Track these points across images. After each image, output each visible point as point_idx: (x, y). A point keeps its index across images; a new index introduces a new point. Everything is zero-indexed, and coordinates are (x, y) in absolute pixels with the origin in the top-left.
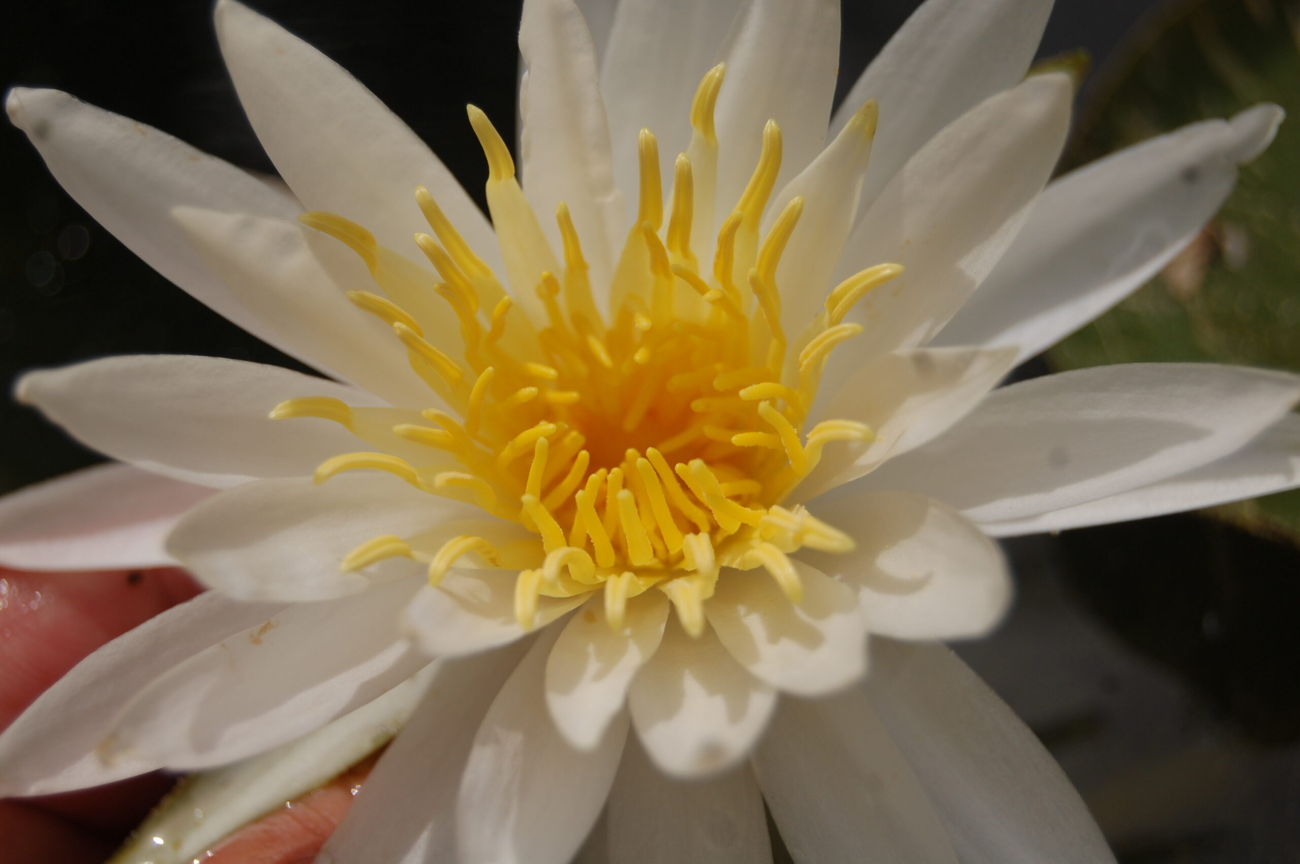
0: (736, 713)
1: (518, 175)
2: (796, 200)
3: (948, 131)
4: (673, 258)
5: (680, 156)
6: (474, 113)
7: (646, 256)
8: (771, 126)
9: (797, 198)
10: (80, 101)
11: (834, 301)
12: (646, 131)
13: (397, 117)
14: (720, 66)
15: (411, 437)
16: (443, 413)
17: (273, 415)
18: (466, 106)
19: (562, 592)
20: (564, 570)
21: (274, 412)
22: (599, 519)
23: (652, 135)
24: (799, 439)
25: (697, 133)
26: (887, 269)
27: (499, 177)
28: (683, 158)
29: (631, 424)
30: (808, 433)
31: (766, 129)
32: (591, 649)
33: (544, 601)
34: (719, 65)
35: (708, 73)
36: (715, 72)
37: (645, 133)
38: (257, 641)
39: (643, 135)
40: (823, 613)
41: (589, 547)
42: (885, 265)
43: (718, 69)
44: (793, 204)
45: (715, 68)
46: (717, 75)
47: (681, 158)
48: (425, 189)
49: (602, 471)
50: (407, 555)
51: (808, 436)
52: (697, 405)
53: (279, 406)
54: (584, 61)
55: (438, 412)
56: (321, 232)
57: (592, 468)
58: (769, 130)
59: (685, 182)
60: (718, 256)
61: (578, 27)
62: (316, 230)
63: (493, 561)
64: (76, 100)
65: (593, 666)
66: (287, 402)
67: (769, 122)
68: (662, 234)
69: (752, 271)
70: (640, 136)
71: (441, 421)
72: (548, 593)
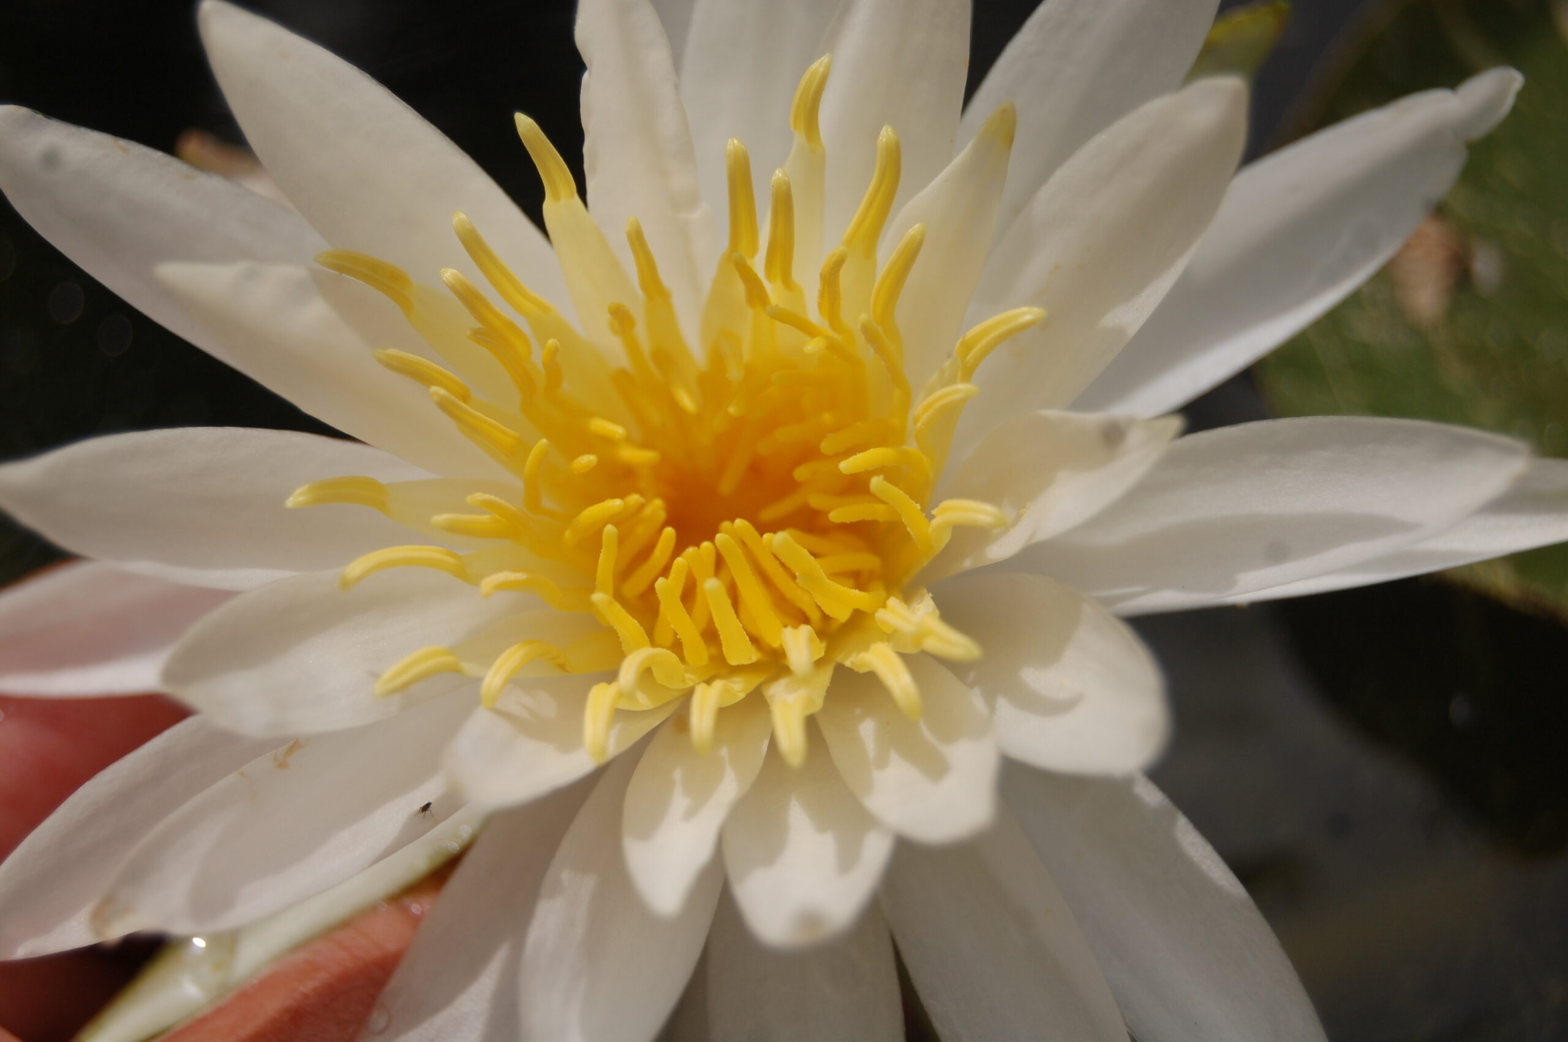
0: (847, 860)
1: (582, 192)
2: (915, 229)
3: (1102, 138)
4: (774, 292)
5: (777, 172)
6: (524, 123)
7: (740, 288)
8: (886, 134)
9: (917, 226)
10: (45, 116)
11: (968, 347)
12: (736, 142)
13: (433, 126)
14: (825, 59)
15: (454, 529)
16: (493, 497)
17: (291, 502)
18: (514, 114)
19: (644, 702)
20: (646, 674)
21: (291, 499)
22: (685, 610)
23: (743, 146)
24: (924, 514)
25: (799, 137)
26: (1028, 314)
27: (557, 197)
28: (780, 175)
29: (727, 486)
30: (933, 509)
31: (881, 138)
32: (678, 775)
33: (620, 715)
34: (823, 59)
35: (811, 67)
36: (818, 66)
37: (733, 143)
38: (283, 765)
39: (732, 146)
40: (950, 735)
41: (677, 647)
42: (1024, 309)
43: (822, 62)
44: (912, 233)
45: (819, 61)
46: (821, 70)
47: (778, 174)
48: (464, 216)
49: (691, 550)
50: (456, 670)
51: (934, 512)
52: (801, 473)
53: (298, 491)
54: (657, 57)
55: (487, 496)
56: (343, 275)
57: (679, 549)
58: (884, 140)
59: (784, 203)
60: (822, 296)
61: (647, 20)
62: (337, 273)
63: (561, 666)
64: (39, 116)
65: (679, 802)
66: (306, 487)
67: (884, 129)
68: (758, 264)
69: (863, 317)
70: (728, 147)
71: (488, 506)
72: (625, 705)
